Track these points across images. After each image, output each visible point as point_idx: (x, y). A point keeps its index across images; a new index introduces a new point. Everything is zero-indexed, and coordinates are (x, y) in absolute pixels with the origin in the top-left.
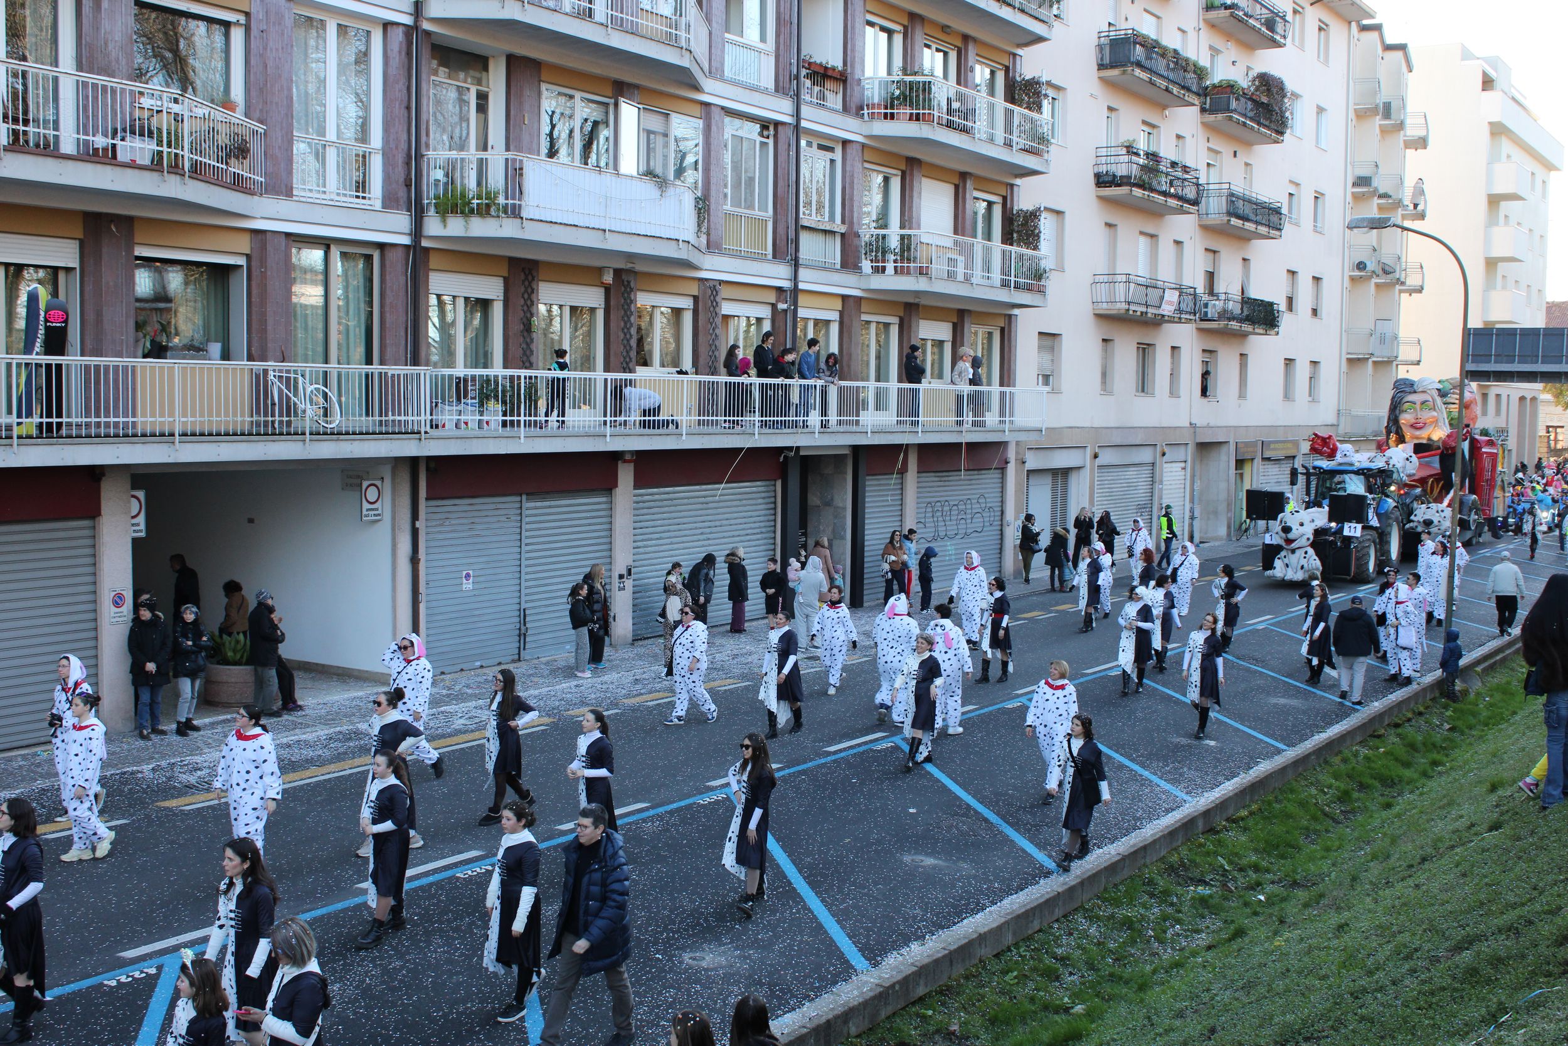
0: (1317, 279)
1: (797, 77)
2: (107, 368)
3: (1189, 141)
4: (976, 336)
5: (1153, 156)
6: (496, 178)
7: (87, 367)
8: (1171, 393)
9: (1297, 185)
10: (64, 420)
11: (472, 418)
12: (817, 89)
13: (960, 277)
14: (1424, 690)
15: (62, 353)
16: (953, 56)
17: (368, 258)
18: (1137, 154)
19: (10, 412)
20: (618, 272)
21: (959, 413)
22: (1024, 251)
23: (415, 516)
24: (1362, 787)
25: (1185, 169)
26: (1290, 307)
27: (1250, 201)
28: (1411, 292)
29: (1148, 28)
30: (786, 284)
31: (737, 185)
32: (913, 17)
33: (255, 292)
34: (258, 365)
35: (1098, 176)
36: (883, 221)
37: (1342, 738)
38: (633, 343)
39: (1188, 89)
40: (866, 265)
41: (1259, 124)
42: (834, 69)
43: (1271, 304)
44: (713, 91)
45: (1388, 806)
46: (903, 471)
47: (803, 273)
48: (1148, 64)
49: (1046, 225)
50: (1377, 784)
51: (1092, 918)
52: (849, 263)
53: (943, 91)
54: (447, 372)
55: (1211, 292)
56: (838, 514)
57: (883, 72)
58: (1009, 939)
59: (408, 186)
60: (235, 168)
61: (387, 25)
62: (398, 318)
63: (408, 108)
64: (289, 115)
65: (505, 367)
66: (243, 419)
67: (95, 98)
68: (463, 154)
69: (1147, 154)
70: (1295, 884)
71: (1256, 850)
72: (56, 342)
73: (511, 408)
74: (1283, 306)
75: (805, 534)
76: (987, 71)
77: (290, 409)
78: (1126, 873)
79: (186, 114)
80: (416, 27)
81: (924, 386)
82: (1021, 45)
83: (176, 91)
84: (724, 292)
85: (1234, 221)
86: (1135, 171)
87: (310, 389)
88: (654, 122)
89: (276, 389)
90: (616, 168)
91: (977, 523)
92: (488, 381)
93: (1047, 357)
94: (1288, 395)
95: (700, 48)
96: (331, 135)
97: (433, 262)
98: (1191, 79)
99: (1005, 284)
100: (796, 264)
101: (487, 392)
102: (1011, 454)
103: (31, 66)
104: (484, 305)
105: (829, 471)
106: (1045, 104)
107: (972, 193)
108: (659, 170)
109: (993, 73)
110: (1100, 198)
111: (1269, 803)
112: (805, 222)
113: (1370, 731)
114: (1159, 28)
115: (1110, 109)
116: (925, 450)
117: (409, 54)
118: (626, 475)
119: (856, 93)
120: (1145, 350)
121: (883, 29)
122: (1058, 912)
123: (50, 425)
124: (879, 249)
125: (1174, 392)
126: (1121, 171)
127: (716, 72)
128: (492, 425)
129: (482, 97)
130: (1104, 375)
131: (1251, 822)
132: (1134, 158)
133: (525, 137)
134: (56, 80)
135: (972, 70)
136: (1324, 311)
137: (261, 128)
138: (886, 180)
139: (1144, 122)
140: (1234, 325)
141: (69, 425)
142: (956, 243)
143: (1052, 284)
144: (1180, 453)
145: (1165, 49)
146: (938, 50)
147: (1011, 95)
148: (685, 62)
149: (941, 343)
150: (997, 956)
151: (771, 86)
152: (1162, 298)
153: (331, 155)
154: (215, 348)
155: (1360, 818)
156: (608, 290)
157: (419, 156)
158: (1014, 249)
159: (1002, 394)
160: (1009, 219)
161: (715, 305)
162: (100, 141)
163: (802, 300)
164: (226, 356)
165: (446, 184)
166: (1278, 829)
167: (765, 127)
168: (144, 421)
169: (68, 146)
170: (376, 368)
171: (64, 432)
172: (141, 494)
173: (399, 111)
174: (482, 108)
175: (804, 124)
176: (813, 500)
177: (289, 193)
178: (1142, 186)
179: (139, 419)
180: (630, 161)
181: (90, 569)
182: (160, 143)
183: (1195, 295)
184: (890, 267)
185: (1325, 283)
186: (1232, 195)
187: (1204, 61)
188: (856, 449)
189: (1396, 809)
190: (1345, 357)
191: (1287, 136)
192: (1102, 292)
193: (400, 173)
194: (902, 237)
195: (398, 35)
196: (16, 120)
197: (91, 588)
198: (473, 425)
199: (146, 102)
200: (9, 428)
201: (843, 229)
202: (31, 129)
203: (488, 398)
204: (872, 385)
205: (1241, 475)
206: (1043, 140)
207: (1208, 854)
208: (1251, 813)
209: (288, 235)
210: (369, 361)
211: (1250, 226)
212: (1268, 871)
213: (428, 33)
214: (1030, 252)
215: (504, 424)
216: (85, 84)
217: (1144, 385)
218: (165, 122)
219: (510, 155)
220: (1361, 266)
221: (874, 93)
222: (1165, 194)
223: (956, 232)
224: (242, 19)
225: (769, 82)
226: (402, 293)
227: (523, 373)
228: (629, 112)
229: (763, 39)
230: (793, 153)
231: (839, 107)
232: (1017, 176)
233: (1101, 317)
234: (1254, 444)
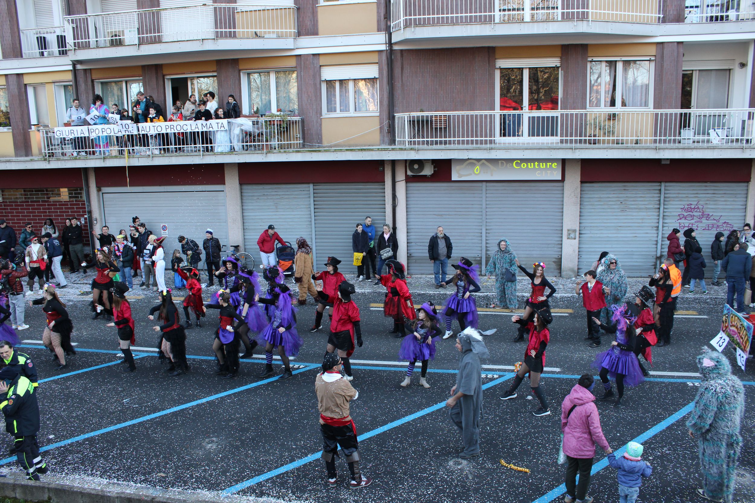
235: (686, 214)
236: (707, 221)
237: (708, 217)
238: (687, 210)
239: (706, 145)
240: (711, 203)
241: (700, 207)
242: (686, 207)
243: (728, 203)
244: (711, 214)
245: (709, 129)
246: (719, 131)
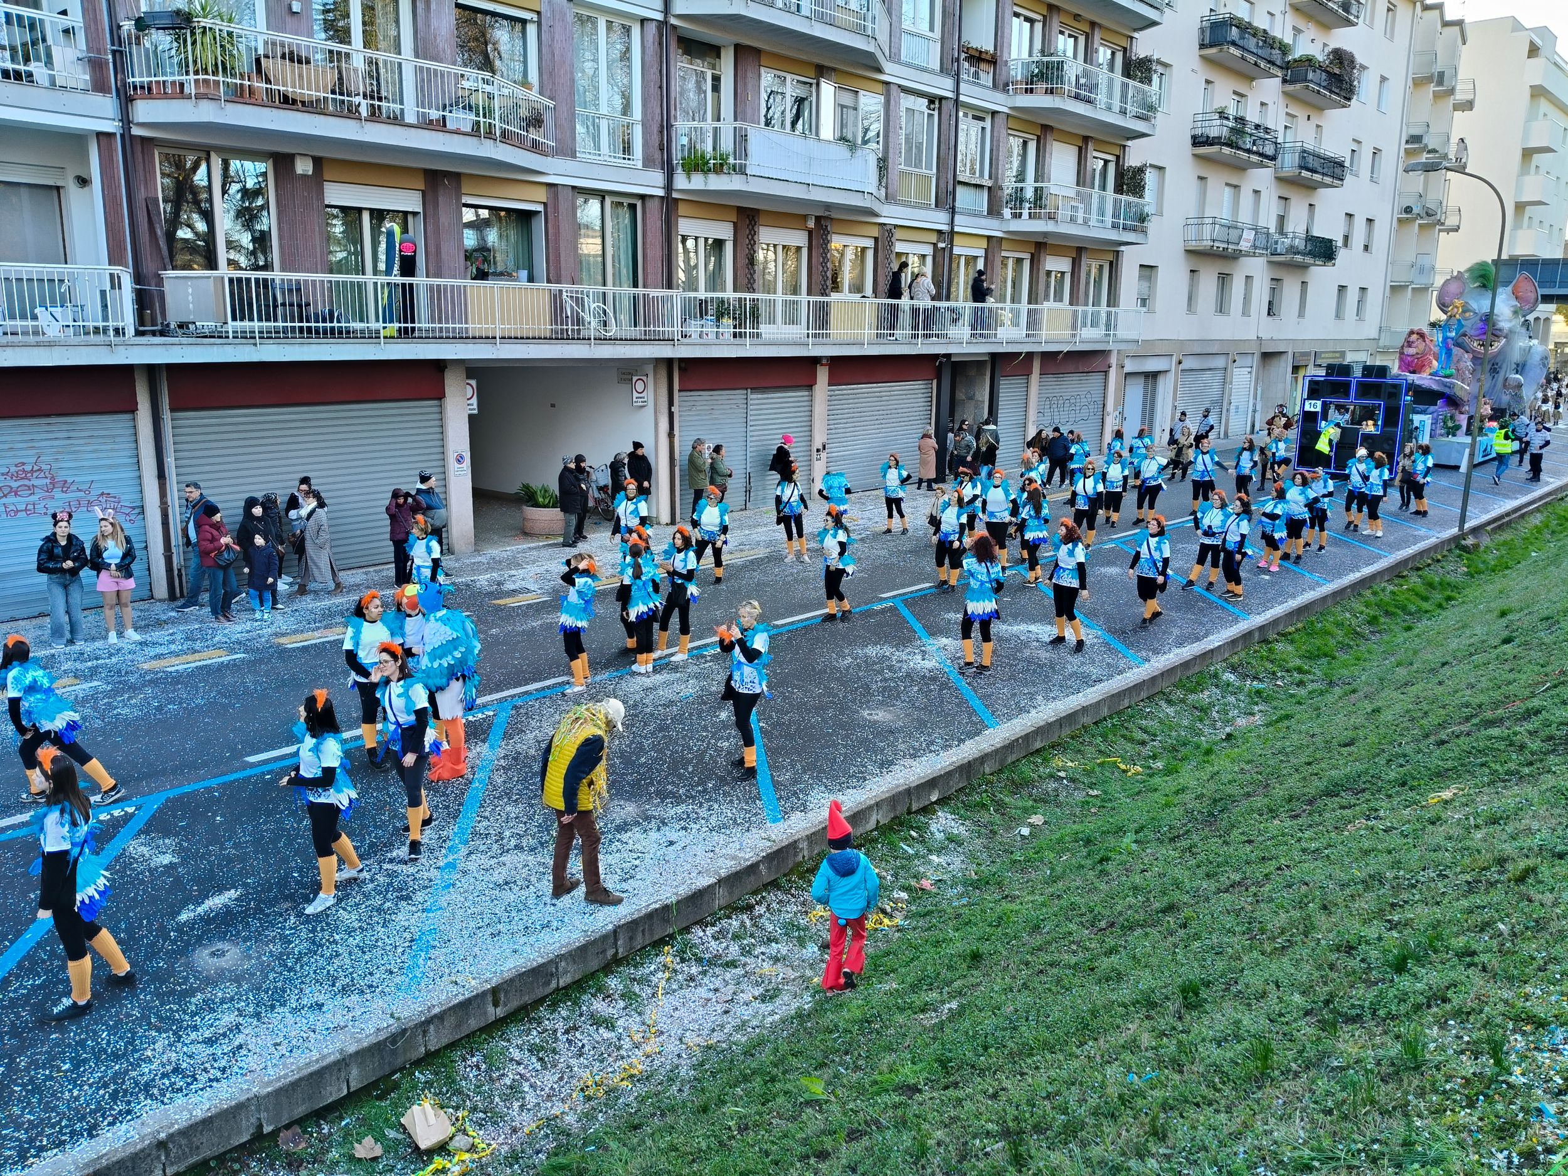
0: (1370, 221)
1: (958, 60)
2: (445, 287)
3: (1271, 107)
4: (1091, 266)
5: (1240, 120)
6: (727, 144)
7: (431, 287)
8: (1244, 314)
9: (1359, 142)
10: (417, 325)
11: (710, 330)
12: (973, 69)
13: (1080, 221)
14: (1443, 543)
15: (412, 274)
16: (1082, 40)
17: (633, 207)
18: (1227, 119)
19: (377, 320)
20: (818, 219)
21: (1074, 327)
22: (1131, 199)
23: (671, 403)
24: (1387, 613)
25: (1267, 130)
26: (1346, 244)
27: (1319, 157)
28: (1448, 231)
29: (1242, 12)
30: (945, 228)
31: (909, 150)
32: (1052, 8)
33: (550, 231)
34: (555, 287)
35: (1194, 137)
36: (1021, 177)
37: (1373, 577)
38: (829, 274)
39: (1273, 63)
40: (1007, 213)
41: (1331, 91)
42: (987, 52)
43: (1331, 241)
44: (892, 72)
45: (1409, 629)
46: (1028, 374)
47: (957, 217)
48: (1240, 43)
49: (1150, 177)
50: (1399, 612)
51: (1169, 702)
52: (994, 211)
53: (1073, 69)
54: (692, 295)
55: (1281, 231)
56: (978, 405)
57: (1025, 54)
58: (1105, 712)
59: (662, 150)
60: (533, 135)
61: (643, 21)
62: (656, 252)
63: (661, 87)
64: (572, 93)
65: (735, 291)
66: (546, 328)
67: (429, 81)
68: (702, 124)
69: (1236, 119)
70: (1331, 684)
71: (1300, 657)
72: (408, 267)
73: (739, 322)
74: (1340, 243)
75: (953, 421)
76: (1109, 52)
77: (579, 321)
78: (1197, 669)
79: (496, 93)
80: (665, 22)
81: (1048, 306)
82: (1135, 30)
83: (487, 75)
84: (898, 234)
85: (1305, 173)
86: (1225, 132)
87: (593, 306)
88: (847, 99)
89: (569, 305)
90: (817, 134)
91: (1084, 413)
92: (723, 302)
93: (1146, 284)
94: (1339, 315)
95: (883, 38)
96: (604, 109)
97: (682, 209)
98: (1276, 54)
99: (1115, 226)
100: (953, 211)
101: (721, 311)
102: (1113, 360)
103: (381, 56)
104: (719, 244)
105: (972, 373)
106: (1155, 78)
107: (1092, 153)
108: (850, 137)
109: (1113, 54)
110: (1194, 155)
111: (1312, 623)
112: (961, 178)
113: (1396, 572)
114: (1252, 12)
115: (1208, 82)
116: (1049, 357)
117: (660, 44)
118: (823, 375)
119: (1004, 72)
120: (1224, 279)
121: (1027, 19)
122: (1143, 695)
123: (406, 329)
124: (1018, 198)
125: (1246, 312)
126: (1214, 133)
127: (894, 57)
128: (726, 336)
129: (716, 79)
130: (1190, 298)
131: (1296, 636)
132: (1225, 122)
133: (749, 111)
134: (400, 64)
135: (1097, 51)
136: (1374, 248)
137: (551, 104)
138: (1025, 143)
139: (1235, 93)
140: (1299, 258)
141: (420, 329)
142: (1078, 193)
143: (1152, 226)
144: (1248, 361)
145: (1256, 29)
146: (1070, 36)
147: (1127, 72)
148: (870, 48)
149: (1063, 273)
150: (1096, 723)
151: (937, 67)
152: (1240, 237)
153: (604, 125)
154: (524, 274)
155: (1386, 637)
156: (810, 233)
157: (669, 126)
158: (1124, 197)
159: (1109, 314)
160: (1120, 174)
161: (891, 244)
162: (435, 114)
163: (957, 240)
164: (531, 279)
165: (690, 149)
166: (1318, 642)
167: (931, 102)
168: (474, 327)
169: (410, 118)
170: (640, 291)
171: (416, 334)
172: (473, 383)
173: (654, 90)
174: (716, 88)
175: (962, 98)
176: (960, 395)
177: (573, 155)
178: (1230, 144)
179: (470, 326)
180: (828, 129)
181: (439, 436)
182: (478, 115)
183: (1268, 234)
184: (1025, 212)
185: (1377, 224)
186: (1304, 151)
187: (1288, 39)
188: (994, 356)
189: (1416, 631)
190: (1389, 284)
191: (1353, 101)
192: (1192, 233)
193: (655, 139)
194: (1036, 189)
195: (652, 29)
196: (372, 98)
197: (440, 450)
198: (712, 336)
199: (466, 84)
200: (378, 332)
201: (990, 183)
202: (384, 104)
203: (722, 315)
204: (1008, 305)
205: (1296, 379)
206: (1152, 108)
207: (1262, 658)
208: (1297, 630)
209: (574, 187)
210: (635, 285)
211: (1317, 177)
212: (1308, 672)
213: (674, 27)
214: (1136, 200)
215: (735, 336)
216: (421, 68)
217: (1222, 307)
218: (480, 100)
219: (738, 124)
220: (1408, 210)
221: (1017, 72)
222: (1249, 151)
223: (1078, 184)
224: (535, 17)
225: (936, 65)
226: (659, 234)
227: (748, 296)
228: (827, 89)
229: (932, 29)
230: (953, 122)
231: (991, 84)
232: (1128, 139)
233: (1190, 252)
234: (1307, 354)
235: (15, 485)
236: (64, 495)
237: (65, 486)
238: (16, 477)
239: (31, 339)
240: (67, 457)
241: (44, 467)
242: (13, 469)
243: (101, 455)
244: (70, 480)
245: (33, 307)
246: (58, 311)
